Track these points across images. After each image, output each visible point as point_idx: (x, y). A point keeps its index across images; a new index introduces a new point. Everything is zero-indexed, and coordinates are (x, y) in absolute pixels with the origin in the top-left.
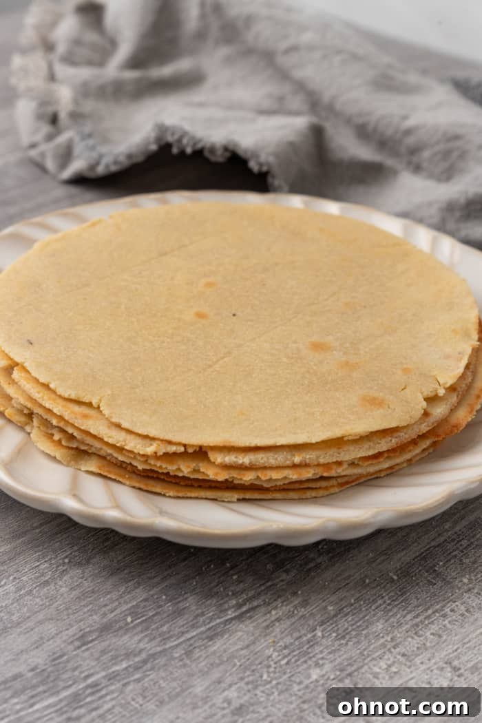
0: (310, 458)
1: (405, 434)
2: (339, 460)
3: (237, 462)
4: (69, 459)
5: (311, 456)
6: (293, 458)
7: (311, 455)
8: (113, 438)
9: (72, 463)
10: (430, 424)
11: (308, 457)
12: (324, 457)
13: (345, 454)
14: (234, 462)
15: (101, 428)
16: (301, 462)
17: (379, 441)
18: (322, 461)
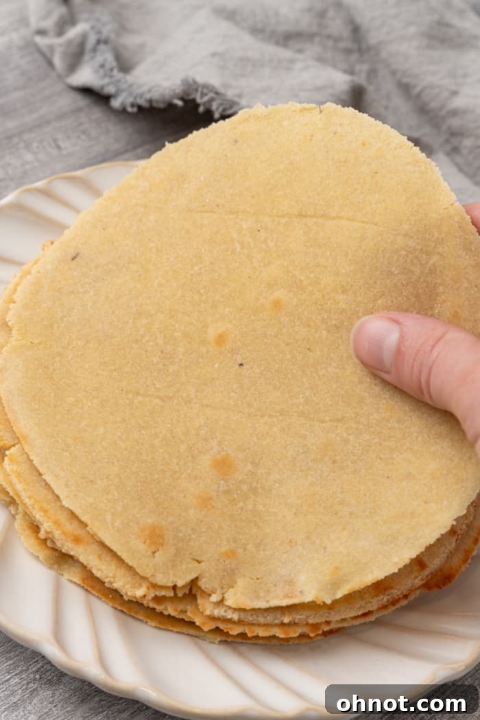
0: (299, 619)
1: (398, 590)
2: (328, 620)
3: (226, 616)
4: (52, 561)
5: (301, 617)
6: (283, 618)
7: (301, 615)
8: (102, 571)
9: (56, 566)
10: (424, 577)
11: (298, 617)
12: (314, 617)
13: (335, 615)
14: (223, 616)
15: (91, 557)
16: (290, 622)
17: (371, 600)
18: (311, 621)
